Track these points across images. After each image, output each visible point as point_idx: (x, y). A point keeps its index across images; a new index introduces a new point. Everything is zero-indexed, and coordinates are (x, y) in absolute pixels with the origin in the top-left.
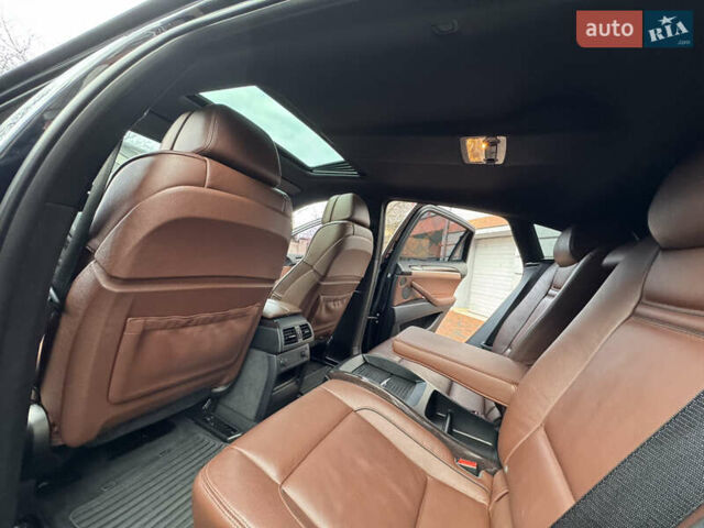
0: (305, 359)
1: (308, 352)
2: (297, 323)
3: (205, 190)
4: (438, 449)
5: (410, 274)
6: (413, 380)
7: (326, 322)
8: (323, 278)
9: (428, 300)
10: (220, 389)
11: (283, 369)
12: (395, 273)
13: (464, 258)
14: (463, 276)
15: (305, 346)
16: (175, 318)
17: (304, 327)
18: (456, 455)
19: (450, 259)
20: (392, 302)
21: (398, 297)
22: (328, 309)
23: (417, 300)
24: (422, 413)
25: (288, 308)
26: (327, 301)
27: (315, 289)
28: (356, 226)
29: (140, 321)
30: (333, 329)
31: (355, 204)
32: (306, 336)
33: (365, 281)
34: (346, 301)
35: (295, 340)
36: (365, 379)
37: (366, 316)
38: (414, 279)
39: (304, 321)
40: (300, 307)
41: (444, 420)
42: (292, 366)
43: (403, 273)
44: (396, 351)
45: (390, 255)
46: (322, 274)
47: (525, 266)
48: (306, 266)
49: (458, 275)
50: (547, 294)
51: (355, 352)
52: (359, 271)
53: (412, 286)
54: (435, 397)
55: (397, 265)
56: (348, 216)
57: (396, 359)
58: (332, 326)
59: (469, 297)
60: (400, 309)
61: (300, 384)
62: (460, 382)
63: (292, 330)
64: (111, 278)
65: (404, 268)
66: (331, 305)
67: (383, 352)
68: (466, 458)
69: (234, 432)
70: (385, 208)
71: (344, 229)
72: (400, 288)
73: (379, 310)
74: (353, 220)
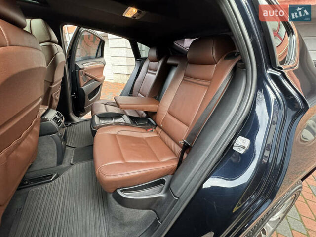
2: (54, 114)
5: (84, 68)
6: (120, 116)
9: (96, 80)
12: (75, 69)
13: (102, 56)
14: (104, 65)
17: (58, 114)
19: (97, 57)
20: (80, 85)
21: (82, 82)
23: (90, 81)
32: (62, 119)
33: (64, 78)
34: (60, 92)
37: (70, 96)
38: (86, 71)
43: (80, 69)
46: (51, 81)
47: (136, 61)
49: (102, 65)
50: (147, 72)
53: (86, 74)
63: (56, 118)
65: (80, 66)
66: (56, 97)
69: (52, 176)
70: (62, 29)
71: (52, 50)
72: (81, 77)
73: (73, 91)
74: (52, 42)
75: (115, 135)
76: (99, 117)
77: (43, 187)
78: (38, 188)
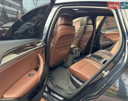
0: (79, 56)
1: (79, 54)
2: (77, 49)
5: (104, 34)
6: (101, 58)
8: (81, 39)
9: (110, 40)
10: (65, 61)
11: (75, 57)
12: (100, 34)
16: (60, 49)
17: (78, 49)
21: (101, 40)
22: (83, 45)
23: (106, 40)
24: (102, 63)
25: (75, 46)
27: (80, 41)
29: (57, 50)
30: (84, 49)
31: (88, 19)
32: (79, 51)
33: (91, 38)
34: (87, 43)
35: (77, 52)
36: (91, 58)
37: (92, 45)
38: (106, 35)
39: (78, 48)
40: (77, 45)
43: (102, 34)
45: (98, 29)
46: (81, 38)
48: (77, 36)
53: (105, 37)
54: (106, 61)
56: (86, 23)
58: (84, 48)
60: (102, 43)
64: (54, 45)
65: (102, 32)
66: (83, 44)
69: (68, 68)
70: (96, 18)
71: (85, 28)
72: (101, 38)
73: (96, 44)
74: (88, 24)
75: (89, 63)
76: (92, 56)
77: (65, 69)
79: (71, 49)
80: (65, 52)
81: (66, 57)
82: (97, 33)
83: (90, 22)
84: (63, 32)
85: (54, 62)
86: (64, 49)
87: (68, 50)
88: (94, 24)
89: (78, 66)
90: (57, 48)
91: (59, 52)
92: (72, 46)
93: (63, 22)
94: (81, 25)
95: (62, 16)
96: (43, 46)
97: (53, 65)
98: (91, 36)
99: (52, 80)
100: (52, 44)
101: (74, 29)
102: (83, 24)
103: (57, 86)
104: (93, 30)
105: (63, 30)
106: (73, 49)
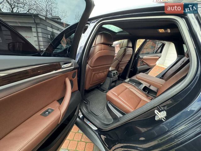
0: (117, 79)
1: (117, 78)
2: (115, 72)
3: (102, 51)
4: (144, 95)
5: (143, 58)
6: (140, 84)
7: (120, 71)
8: (120, 62)
9: (147, 65)
10: (102, 84)
11: (113, 81)
12: (138, 58)
13: (161, 52)
14: (159, 58)
15: (117, 76)
16: (98, 72)
17: (116, 73)
18: (148, 96)
19: (156, 53)
20: (137, 65)
21: (139, 64)
22: (121, 68)
23: (144, 65)
24: (142, 89)
25: (113, 69)
26: (121, 66)
27: (118, 64)
28: (128, 48)
29: (94, 73)
30: (122, 73)
31: (128, 42)
32: (117, 74)
34: (125, 66)
35: (115, 75)
36: (130, 83)
37: (130, 69)
39: (116, 71)
40: (115, 68)
41: (147, 91)
42: (114, 80)
43: (140, 58)
44: (137, 78)
45: (137, 53)
46: (120, 60)
47: (177, 56)
48: (117, 59)
51: (127, 78)
52: (129, 59)
53: (143, 61)
54: (145, 87)
55: (139, 56)
56: (126, 46)
57: (137, 79)
58: (122, 72)
59: (164, 61)
60: (139, 67)
61: (115, 84)
62: (152, 85)
63: (114, 73)
64: (91, 66)
65: (141, 57)
66: (122, 67)
67: (134, 78)
68: (149, 97)
69: (105, 91)
70: (136, 41)
71: (125, 50)
72: (139, 62)
73: (133, 68)
74: (128, 47)
75: (127, 88)
76: (130, 80)
77: (101, 92)
78: (100, 91)
79: (109, 72)
80: (102, 74)
81: (103, 80)
82: (136, 57)
83: (131, 45)
84: (101, 52)
85: (90, 86)
86: (102, 72)
87: (106, 73)
88: (134, 47)
89: (116, 93)
90: (93, 70)
91: (96, 74)
92: (110, 69)
93: (102, 41)
94: (121, 47)
95: (101, 34)
96: (73, 67)
97: (89, 88)
98: (129, 60)
99: (87, 104)
100: (88, 66)
101: (114, 51)
102: (123, 46)
103: (92, 112)
104: (132, 54)
105: (102, 50)
106: (111, 72)
